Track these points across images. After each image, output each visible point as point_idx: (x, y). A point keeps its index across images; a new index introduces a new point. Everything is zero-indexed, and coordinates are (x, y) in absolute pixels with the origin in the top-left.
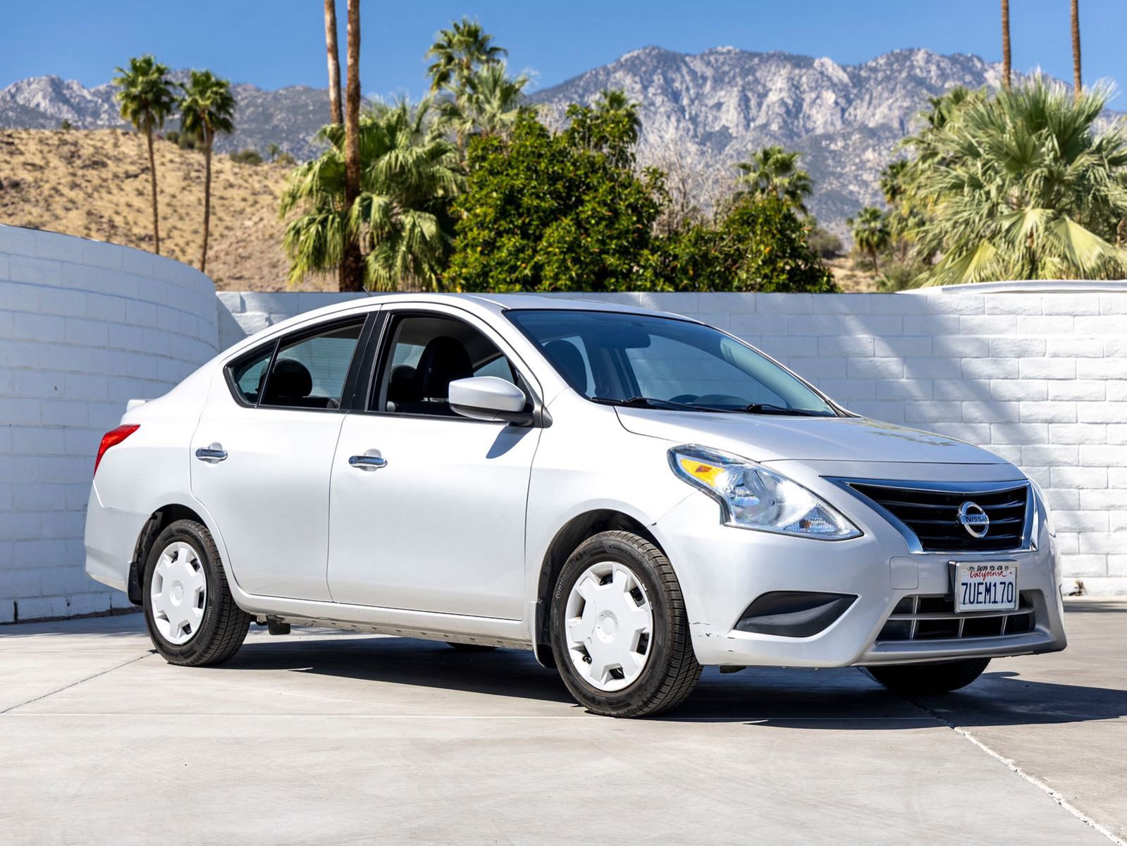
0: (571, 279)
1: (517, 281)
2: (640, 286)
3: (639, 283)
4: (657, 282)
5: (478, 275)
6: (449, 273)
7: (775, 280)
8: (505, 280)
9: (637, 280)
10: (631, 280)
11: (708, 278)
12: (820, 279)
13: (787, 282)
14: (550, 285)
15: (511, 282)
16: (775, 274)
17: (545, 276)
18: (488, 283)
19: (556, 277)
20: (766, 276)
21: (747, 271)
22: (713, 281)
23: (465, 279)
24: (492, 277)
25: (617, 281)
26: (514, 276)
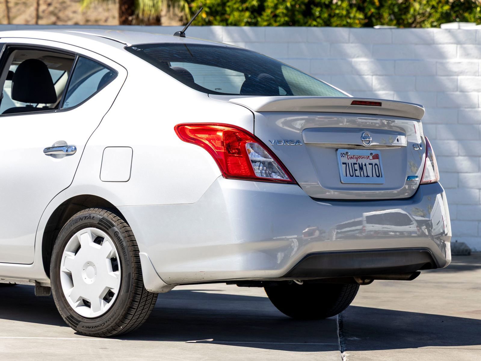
0: (287, 8)
1: (247, 9)
2: (338, 14)
3: (337, 12)
4: (351, 11)
5: (218, 5)
6: (197, 3)
7: (440, 10)
8: (238, 9)
9: (336, 9)
10: (332, 9)
11: (389, 8)
12: (475, 10)
13: (448, 11)
14: (272, 12)
15: (242, 10)
16: (440, 5)
17: (268, 6)
18: (225, 11)
19: (276, 7)
20: (433, 7)
21: (420, 3)
22: (393, 10)
23: (209, 8)
24: (229, 7)
25: (321, 10)
26: (245, 6)
